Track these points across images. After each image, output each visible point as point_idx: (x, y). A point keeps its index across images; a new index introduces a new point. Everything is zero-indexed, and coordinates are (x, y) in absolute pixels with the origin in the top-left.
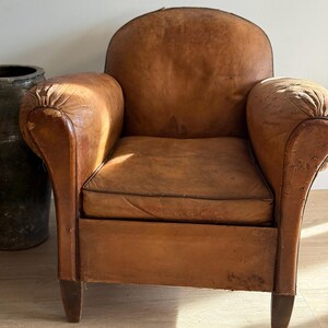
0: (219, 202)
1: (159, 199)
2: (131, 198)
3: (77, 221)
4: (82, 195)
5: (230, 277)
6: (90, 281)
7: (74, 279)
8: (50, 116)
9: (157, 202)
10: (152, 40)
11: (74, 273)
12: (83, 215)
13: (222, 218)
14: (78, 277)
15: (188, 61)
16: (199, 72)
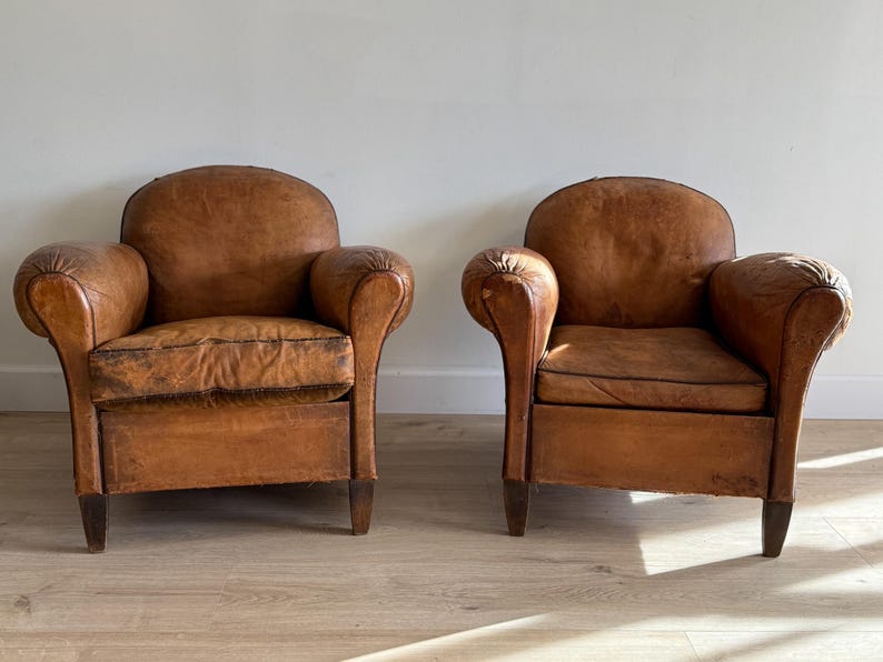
0: (703, 387)
1: (629, 383)
2: (596, 381)
3: (531, 407)
4: (538, 377)
5: (715, 478)
6: (541, 481)
7: (523, 479)
8: (510, 282)
9: (628, 386)
10: (588, 212)
11: (523, 471)
12: (538, 400)
13: (706, 405)
14: (528, 476)
15: (634, 237)
16: (647, 250)
